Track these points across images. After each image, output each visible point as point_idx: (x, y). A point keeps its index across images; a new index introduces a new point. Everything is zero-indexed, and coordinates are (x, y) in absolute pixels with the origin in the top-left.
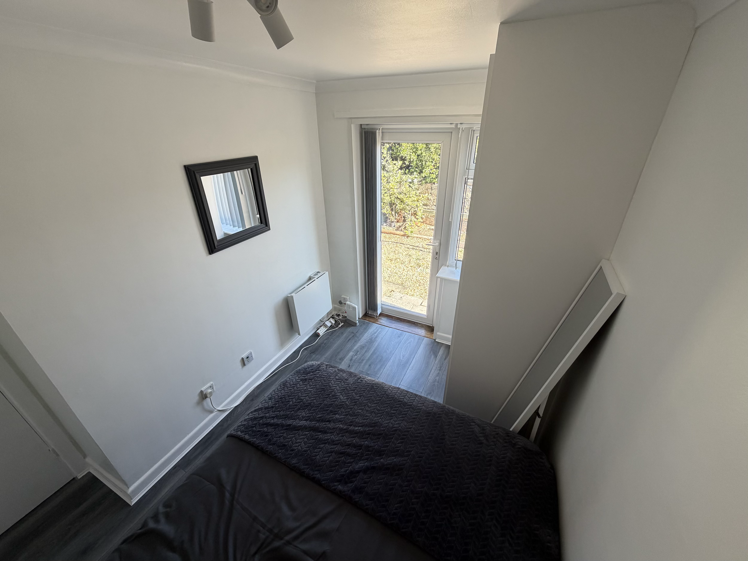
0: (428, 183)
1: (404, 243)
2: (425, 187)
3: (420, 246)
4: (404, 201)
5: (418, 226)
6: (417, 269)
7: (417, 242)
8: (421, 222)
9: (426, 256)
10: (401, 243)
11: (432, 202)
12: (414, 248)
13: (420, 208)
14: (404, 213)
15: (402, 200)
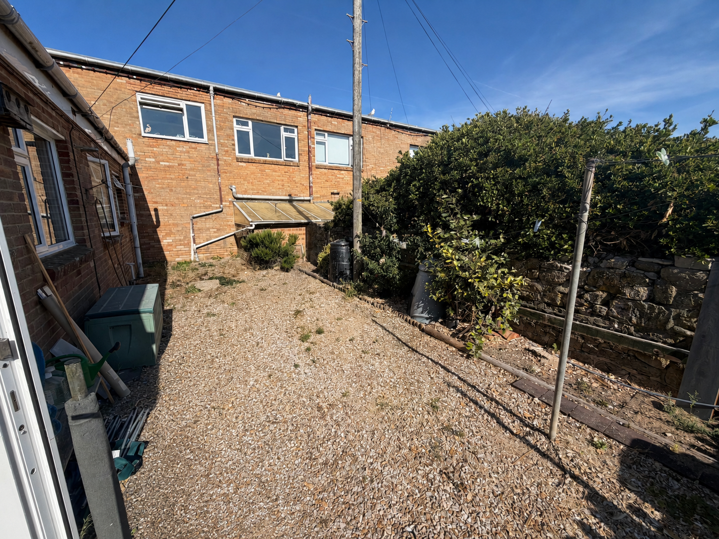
1: (451, 368)
2: (527, 264)
3: (483, 387)
5: (504, 338)
7: (482, 373)
9: (477, 423)
10: (443, 367)
11: (540, 296)
12: (465, 388)
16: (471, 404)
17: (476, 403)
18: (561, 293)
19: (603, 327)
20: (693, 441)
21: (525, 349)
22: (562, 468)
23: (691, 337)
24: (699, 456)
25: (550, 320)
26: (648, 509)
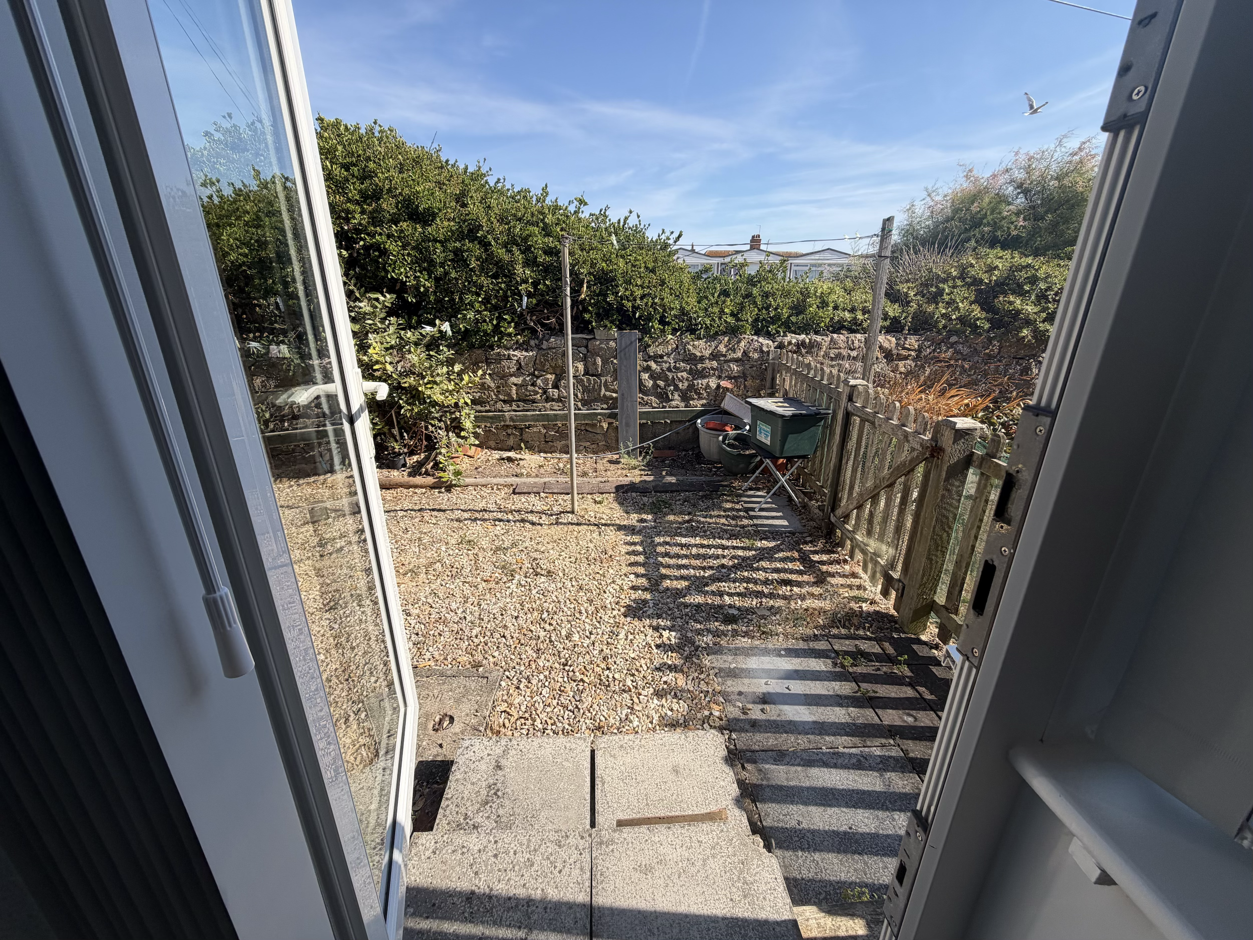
0: (477, 346)
1: (443, 507)
2: (471, 358)
3: (492, 507)
4: (421, 396)
5: (471, 457)
6: (508, 585)
7: (479, 497)
8: (474, 445)
9: (517, 533)
10: (433, 510)
11: (495, 394)
12: (477, 515)
13: (467, 411)
14: (427, 428)
15: (414, 393)
16: (497, 523)
17: (500, 520)
18: (515, 385)
19: (559, 410)
20: (639, 473)
21: (498, 460)
22: (595, 525)
23: (616, 398)
24: (647, 478)
25: (511, 419)
26: (644, 516)
